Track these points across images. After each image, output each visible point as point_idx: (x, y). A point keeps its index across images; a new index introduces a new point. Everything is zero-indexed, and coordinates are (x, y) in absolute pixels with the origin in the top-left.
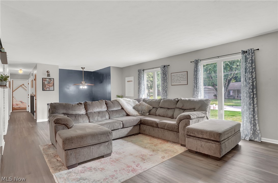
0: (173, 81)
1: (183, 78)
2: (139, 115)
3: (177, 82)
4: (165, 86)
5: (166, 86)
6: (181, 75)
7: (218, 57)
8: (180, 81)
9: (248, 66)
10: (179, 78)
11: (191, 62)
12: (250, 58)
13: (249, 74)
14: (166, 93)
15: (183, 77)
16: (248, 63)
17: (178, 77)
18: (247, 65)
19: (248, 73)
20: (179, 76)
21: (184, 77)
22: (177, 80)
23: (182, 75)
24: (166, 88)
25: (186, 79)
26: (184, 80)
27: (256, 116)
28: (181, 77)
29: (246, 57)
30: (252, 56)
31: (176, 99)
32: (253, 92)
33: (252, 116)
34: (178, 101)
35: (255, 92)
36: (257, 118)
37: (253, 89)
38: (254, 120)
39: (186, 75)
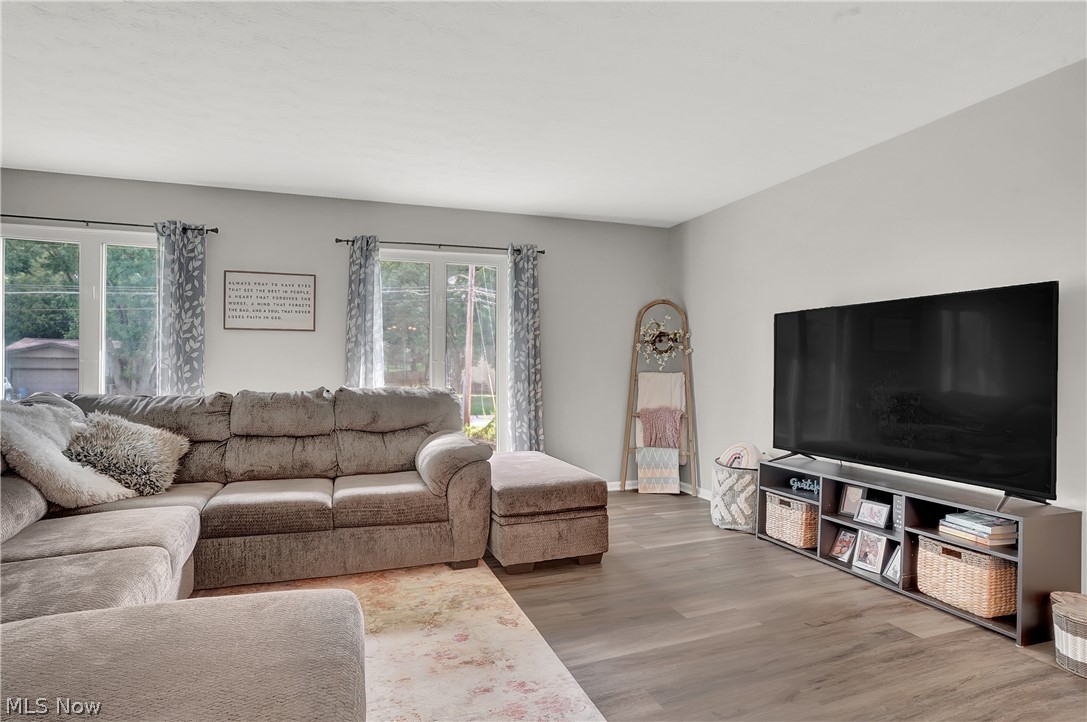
0: (233, 307)
1: (295, 302)
2: (130, 493)
3: (258, 314)
4: (185, 328)
5: (189, 331)
6: (285, 289)
7: (440, 245)
8: (277, 315)
9: (523, 292)
10: (271, 301)
11: (338, 241)
12: (531, 271)
13: (528, 315)
14: (187, 367)
15: (296, 295)
16: (522, 283)
17: (266, 294)
18: (522, 288)
19: (525, 313)
20: (274, 288)
21: (299, 296)
22: (262, 308)
23: (289, 289)
24: (188, 339)
25: (307, 309)
26: (298, 309)
27: (541, 432)
28: (285, 295)
29: (516, 264)
30: (535, 266)
31: (325, 394)
32: (535, 365)
33: (533, 433)
34: (335, 401)
35: (539, 367)
36: (542, 437)
37: (535, 358)
38: (537, 442)
39: (308, 289)
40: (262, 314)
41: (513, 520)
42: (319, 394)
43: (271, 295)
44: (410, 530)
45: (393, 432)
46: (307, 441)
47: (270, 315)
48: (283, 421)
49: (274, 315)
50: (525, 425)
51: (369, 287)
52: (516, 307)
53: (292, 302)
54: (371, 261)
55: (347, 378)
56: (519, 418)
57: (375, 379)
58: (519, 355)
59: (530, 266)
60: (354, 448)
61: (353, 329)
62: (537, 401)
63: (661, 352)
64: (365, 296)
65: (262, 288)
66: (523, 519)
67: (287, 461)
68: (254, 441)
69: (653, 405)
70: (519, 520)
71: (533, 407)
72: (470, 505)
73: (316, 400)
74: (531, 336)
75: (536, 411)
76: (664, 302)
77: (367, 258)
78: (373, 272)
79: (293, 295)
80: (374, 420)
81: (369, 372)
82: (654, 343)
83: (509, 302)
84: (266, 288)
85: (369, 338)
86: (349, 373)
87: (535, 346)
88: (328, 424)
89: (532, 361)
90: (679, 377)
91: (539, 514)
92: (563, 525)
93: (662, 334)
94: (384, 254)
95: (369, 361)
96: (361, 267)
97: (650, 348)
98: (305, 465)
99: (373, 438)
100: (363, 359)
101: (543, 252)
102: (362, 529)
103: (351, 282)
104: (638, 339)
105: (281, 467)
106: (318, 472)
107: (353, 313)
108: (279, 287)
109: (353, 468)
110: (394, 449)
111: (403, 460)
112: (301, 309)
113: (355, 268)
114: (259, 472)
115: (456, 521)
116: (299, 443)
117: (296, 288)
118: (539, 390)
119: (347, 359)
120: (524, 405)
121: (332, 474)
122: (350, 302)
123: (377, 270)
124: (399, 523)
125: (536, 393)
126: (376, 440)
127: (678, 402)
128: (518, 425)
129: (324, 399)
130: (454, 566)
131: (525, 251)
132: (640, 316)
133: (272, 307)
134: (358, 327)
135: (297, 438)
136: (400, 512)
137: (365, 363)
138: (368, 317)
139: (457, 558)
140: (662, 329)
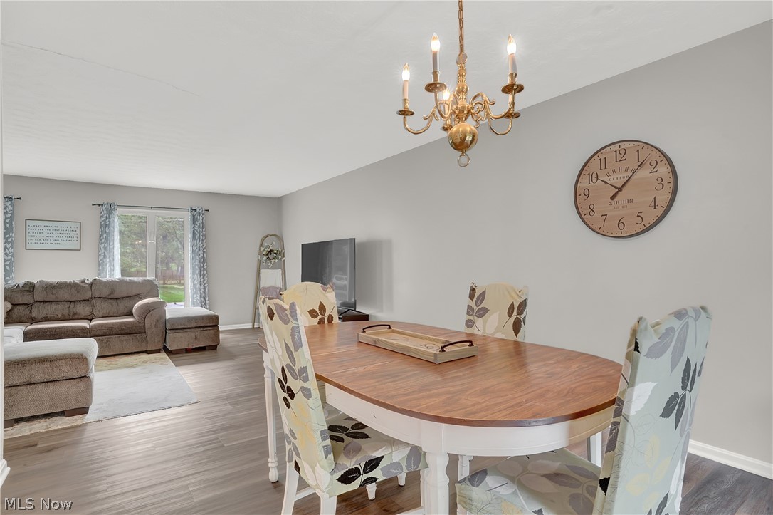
0: (31, 238)
1: (68, 236)
3: (47, 242)
6: (63, 229)
7: (152, 207)
8: (58, 242)
9: (197, 231)
10: (54, 235)
11: (93, 205)
12: (201, 220)
15: (69, 232)
16: (197, 226)
17: (51, 231)
18: (196, 229)
19: (198, 241)
20: (56, 229)
21: (71, 233)
22: (49, 239)
23: (65, 229)
25: (76, 239)
26: (70, 239)
27: (207, 299)
28: (63, 232)
29: (193, 216)
30: (203, 218)
31: (86, 281)
32: (203, 266)
33: (202, 299)
34: (91, 285)
35: (205, 267)
36: (207, 302)
37: (203, 263)
38: (205, 304)
39: (76, 229)
40: (49, 242)
41: (174, 331)
42: (83, 282)
43: (54, 232)
44: (126, 337)
45: (123, 298)
46: (77, 303)
47: (54, 242)
48: (64, 295)
49: (56, 242)
50: (199, 296)
51: (112, 229)
52: (194, 237)
53: (66, 235)
54: (112, 215)
55: (99, 275)
56: (195, 293)
57: (114, 273)
58: (195, 262)
59: (201, 218)
60: (101, 306)
61: (103, 250)
62: (205, 284)
63: (270, 259)
64: (109, 233)
65: (48, 228)
66: (179, 331)
67: (66, 312)
68: (48, 303)
69: (267, 285)
70: (176, 331)
71: (202, 287)
72: (155, 326)
73: (82, 284)
74: (201, 252)
75: (204, 289)
76: (273, 235)
77: (110, 214)
78: (114, 221)
79: (67, 232)
80: (112, 293)
81: (112, 270)
82: (267, 255)
83: (190, 236)
84: (51, 229)
85: (112, 254)
86: (99, 272)
87: (203, 257)
88: (88, 295)
89: (202, 265)
90: (279, 271)
91: (186, 328)
92: (197, 333)
93: (271, 251)
94: (119, 212)
95: (112, 265)
96: (107, 218)
97: (265, 258)
98: (75, 314)
99: (111, 301)
100: (108, 265)
101: (208, 211)
102: (104, 337)
103: (101, 226)
104: (260, 253)
105: (62, 314)
106: (82, 317)
107: (103, 241)
108: (59, 228)
109: (101, 314)
110: (122, 306)
111: (126, 311)
112: (72, 239)
113: (103, 219)
114: (51, 317)
115: (149, 333)
116: (72, 305)
117: (69, 228)
118: (206, 279)
119: (99, 264)
120: (198, 286)
121: (90, 317)
122: (101, 236)
123: (116, 219)
124: (121, 334)
125: (204, 280)
126: (114, 302)
127: (279, 284)
128: (195, 296)
129: (86, 284)
130: (147, 352)
131: (198, 210)
132: (262, 242)
133: (55, 238)
134: (106, 249)
135: (71, 302)
136: (122, 330)
137: (110, 266)
138: (111, 243)
139: (149, 349)
140: (271, 248)
